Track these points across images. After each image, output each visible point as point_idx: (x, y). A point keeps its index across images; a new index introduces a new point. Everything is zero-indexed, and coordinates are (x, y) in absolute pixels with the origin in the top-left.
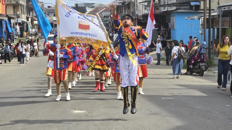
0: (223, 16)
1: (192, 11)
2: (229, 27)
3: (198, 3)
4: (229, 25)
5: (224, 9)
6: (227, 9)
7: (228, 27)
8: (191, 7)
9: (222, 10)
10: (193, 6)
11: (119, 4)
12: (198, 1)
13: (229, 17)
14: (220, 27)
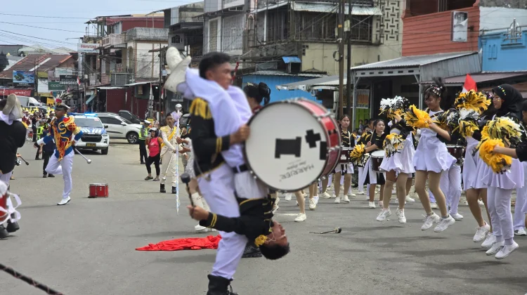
0: (359, 87)
1: (286, 74)
2: (369, 107)
3: (297, 60)
4: (367, 104)
5: (362, 74)
6: (367, 74)
7: (366, 106)
8: (282, 66)
9: (357, 76)
10: (287, 64)
11: (95, 52)
12: (296, 56)
13: (369, 88)
14: (353, 107)
